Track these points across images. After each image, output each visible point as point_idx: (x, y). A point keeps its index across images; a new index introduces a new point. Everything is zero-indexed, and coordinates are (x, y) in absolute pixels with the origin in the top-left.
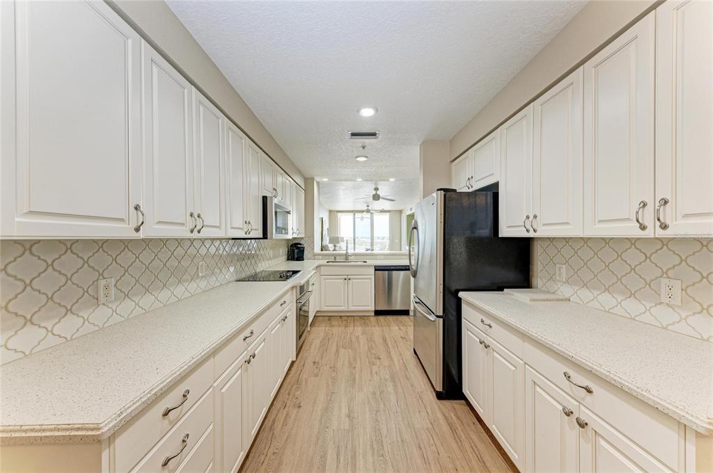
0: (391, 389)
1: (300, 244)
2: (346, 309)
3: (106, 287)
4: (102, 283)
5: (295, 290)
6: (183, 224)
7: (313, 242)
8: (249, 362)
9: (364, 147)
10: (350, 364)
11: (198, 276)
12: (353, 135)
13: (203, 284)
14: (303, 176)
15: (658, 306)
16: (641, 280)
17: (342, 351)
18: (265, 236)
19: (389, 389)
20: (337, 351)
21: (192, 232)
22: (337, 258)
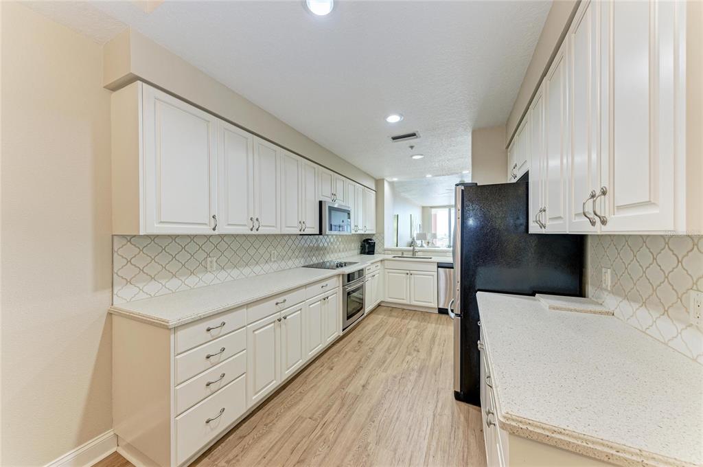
0: (413, 378)
1: (371, 240)
2: (408, 303)
3: (211, 262)
4: (209, 259)
5: (341, 278)
6: (245, 225)
7: (383, 238)
8: (280, 320)
9: (412, 147)
10: (388, 349)
11: (271, 260)
12: (394, 138)
13: (275, 266)
14: (373, 178)
15: (688, 328)
16: (673, 291)
17: (388, 337)
18: (321, 233)
19: (411, 378)
20: (383, 337)
21: (252, 230)
22: (405, 253)
